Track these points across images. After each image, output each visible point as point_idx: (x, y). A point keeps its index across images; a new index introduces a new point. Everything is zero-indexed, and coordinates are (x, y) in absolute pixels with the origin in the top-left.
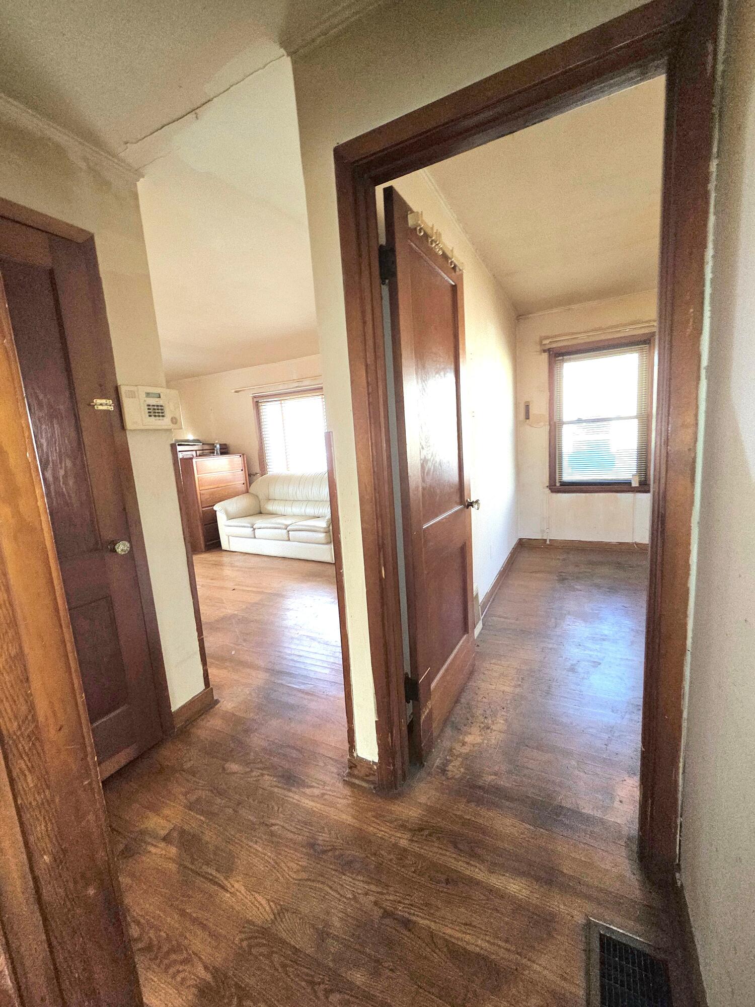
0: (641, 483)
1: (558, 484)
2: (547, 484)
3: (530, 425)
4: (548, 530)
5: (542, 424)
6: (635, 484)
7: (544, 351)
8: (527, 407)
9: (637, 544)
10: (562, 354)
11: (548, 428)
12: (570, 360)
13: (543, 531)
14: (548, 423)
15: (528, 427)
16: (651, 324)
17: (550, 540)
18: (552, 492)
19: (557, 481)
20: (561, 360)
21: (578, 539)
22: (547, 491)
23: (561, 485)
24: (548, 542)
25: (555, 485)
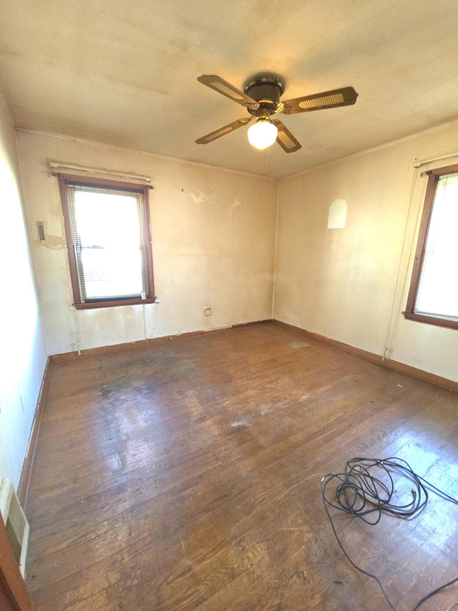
0: (147, 297)
1: (83, 302)
2: (73, 302)
3: (47, 246)
4: (78, 343)
5: (60, 246)
6: (144, 297)
7: (54, 174)
8: (41, 228)
9: (149, 340)
10: (74, 183)
11: (66, 250)
12: (81, 190)
13: (73, 345)
14: (66, 246)
15: (44, 248)
16: (143, 178)
17: (81, 351)
18: (78, 309)
19: (81, 299)
20: (71, 188)
21: (106, 345)
22: (73, 308)
23: (85, 302)
24: (80, 354)
25: (80, 303)
